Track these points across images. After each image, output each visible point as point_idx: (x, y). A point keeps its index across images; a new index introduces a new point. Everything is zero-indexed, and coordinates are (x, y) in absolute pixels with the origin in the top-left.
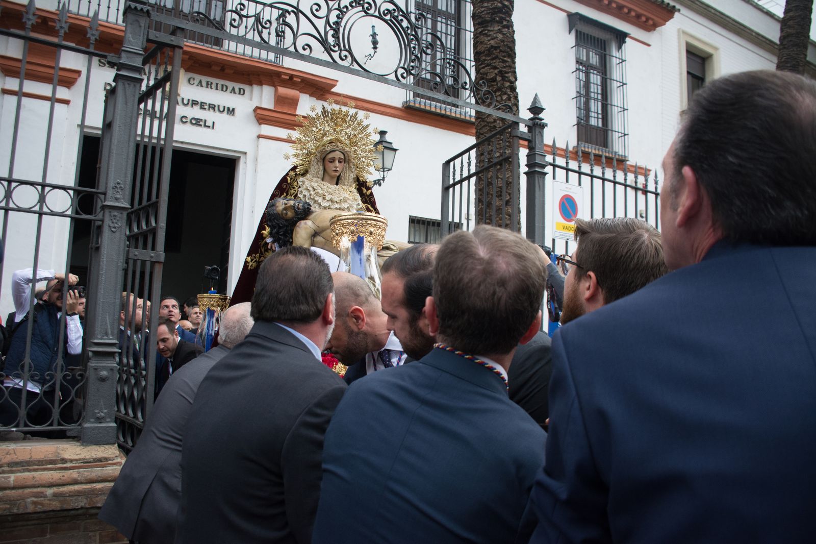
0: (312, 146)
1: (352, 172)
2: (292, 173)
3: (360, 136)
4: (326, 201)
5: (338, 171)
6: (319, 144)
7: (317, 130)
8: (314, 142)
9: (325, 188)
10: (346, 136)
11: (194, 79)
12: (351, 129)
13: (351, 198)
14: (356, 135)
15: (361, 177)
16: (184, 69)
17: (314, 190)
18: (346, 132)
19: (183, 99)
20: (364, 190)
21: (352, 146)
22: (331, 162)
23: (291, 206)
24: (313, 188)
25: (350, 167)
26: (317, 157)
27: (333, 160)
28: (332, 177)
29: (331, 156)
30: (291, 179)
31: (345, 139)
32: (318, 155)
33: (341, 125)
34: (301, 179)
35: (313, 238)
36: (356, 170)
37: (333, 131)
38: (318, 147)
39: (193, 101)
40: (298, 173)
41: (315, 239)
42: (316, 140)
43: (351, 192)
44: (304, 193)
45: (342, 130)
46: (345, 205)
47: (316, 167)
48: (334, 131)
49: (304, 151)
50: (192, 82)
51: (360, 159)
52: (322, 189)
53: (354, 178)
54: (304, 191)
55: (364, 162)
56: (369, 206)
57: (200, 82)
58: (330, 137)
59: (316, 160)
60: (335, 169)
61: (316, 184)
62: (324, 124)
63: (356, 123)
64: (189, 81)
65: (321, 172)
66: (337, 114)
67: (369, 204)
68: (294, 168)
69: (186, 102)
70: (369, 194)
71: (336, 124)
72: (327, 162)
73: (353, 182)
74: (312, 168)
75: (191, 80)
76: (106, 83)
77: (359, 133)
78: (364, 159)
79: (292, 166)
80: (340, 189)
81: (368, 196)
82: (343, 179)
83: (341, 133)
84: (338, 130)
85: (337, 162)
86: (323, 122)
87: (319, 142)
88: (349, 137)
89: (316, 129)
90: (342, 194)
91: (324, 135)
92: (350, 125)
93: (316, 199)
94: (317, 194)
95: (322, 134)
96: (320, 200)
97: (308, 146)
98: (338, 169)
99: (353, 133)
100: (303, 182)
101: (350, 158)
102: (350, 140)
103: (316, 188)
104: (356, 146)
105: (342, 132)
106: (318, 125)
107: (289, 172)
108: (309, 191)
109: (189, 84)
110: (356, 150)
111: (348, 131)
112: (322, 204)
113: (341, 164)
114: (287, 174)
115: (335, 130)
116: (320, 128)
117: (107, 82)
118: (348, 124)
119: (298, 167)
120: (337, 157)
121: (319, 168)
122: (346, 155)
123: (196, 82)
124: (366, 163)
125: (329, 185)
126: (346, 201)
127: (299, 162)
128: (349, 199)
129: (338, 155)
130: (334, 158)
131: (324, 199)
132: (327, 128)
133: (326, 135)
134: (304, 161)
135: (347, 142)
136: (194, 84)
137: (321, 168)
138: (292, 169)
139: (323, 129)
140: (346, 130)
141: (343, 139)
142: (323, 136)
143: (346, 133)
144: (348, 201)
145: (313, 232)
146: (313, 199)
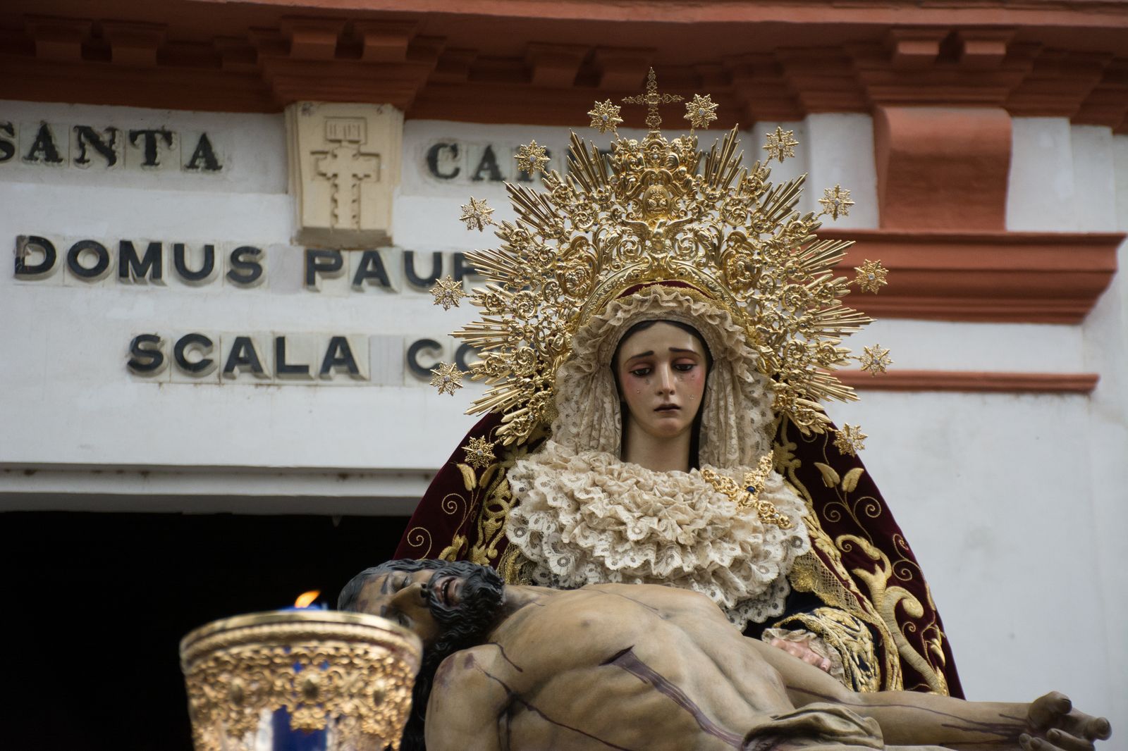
0: (555, 319)
1: (755, 402)
2: (482, 448)
3: (767, 238)
4: (627, 546)
5: (675, 407)
6: (580, 303)
7: (566, 246)
8: (561, 300)
9: (623, 487)
10: (702, 252)
11: (454, 150)
12: (716, 214)
13: (751, 518)
14: (743, 239)
15: (802, 416)
16: (398, 107)
17: (577, 505)
18: (696, 233)
19: (408, 257)
20: (830, 474)
21: (736, 290)
22: (642, 374)
23: (414, 594)
24: (571, 496)
25: (738, 383)
26: (578, 362)
27: (647, 366)
28: (663, 440)
29: (636, 347)
30: (478, 473)
31: (698, 265)
32: (582, 352)
33: (669, 209)
34: (522, 465)
35: (503, 721)
36: (769, 388)
37: (635, 239)
38: (580, 318)
39: (458, 258)
40: (507, 441)
41: (515, 725)
42: (566, 291)
43: (751, 490)
44: (532, 526)
45: (677, 228)
46: (721, 556)
47: (586, 405)
48: (643, 240)
49: (523, 346)
50: (445, 167)
51: (781, 338)
52: (610, 495)
53: (767, 428)
54: (531, 519)
55: (801, 349)
56: (864, 543)
57: (489, 157)
58: (630, 269)
59: (577, 376)
60: (659, 401)
61: (585, 479)
62: (595, 214)
63: (734, 185)
64: (432, 162)
65: (612, 424)
66: (639, 162)
67: (859, 533)
68: (487, 426)
69: (423, 269)
70: (854, 484)
71: (646, 208)
72: (626, 378)
73: (766, 444)
74: (565, 410)
75: (443, 155)
76: (20, 239)
77: (756, 229)
78: (799, 340)
79: (476, 419)
80: (700, 483)
81: (852, 496)
82: (714, 437)
83: (674, 240)
84: (655, 230)
85: (665, 369)
86: (584, 207)
87: (582, 297)
88: (716, 255)
89: (562, 242)
90: (705, 503)
91: (601, 261)
92: (711, 202)
93: (583, 543)
94: (590, 523)
95: (589, 260)
96: (600, 545)
97: (534, 322)
98: (674, 399)
99: (727, 231)
100: (529, 478)
101: (729, 344)
102: (721, 265)
103: (582, 496)
104: (752, 285)
105: (680, 236)
106: (567, 226)
107: (466, 442)
108: (554, 512)
109: (432, 180)
110: (756, 303)
111: (704, 227)
112: (608, 564)
113: (687, 376)
114: (459, 455)
115: (643, 233)
116: (576, 234)
117: (28, 233)
118: (700, 197)
119: (506, 418)
120: (661, 348)
121: (599, 408)
122: (705, 333)
123: (469, 161)
124: (812, 352)
125: (647, 475)
126: (726, 536)
127: (506, 393)
128: (742, 525)
129: (662, 338)
130: (651, 353)
131: (621, 537)
132: (610, 232)
133: (609, 259)
134: (528, 386)
135: (711, 274)
136: (456, 172)
137: (609, 405)
138: (476, 432)
139: (590, 237)
140: (695, 225)
141: (688, 265)
142: (597, 269)
143: (699, 238)
144: (740, 535)
145: (503, 696)
146: (573, 545)
